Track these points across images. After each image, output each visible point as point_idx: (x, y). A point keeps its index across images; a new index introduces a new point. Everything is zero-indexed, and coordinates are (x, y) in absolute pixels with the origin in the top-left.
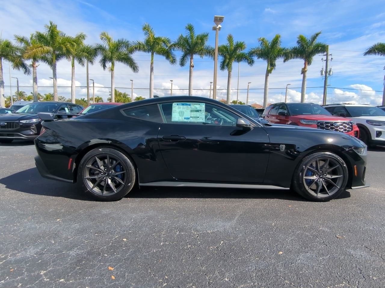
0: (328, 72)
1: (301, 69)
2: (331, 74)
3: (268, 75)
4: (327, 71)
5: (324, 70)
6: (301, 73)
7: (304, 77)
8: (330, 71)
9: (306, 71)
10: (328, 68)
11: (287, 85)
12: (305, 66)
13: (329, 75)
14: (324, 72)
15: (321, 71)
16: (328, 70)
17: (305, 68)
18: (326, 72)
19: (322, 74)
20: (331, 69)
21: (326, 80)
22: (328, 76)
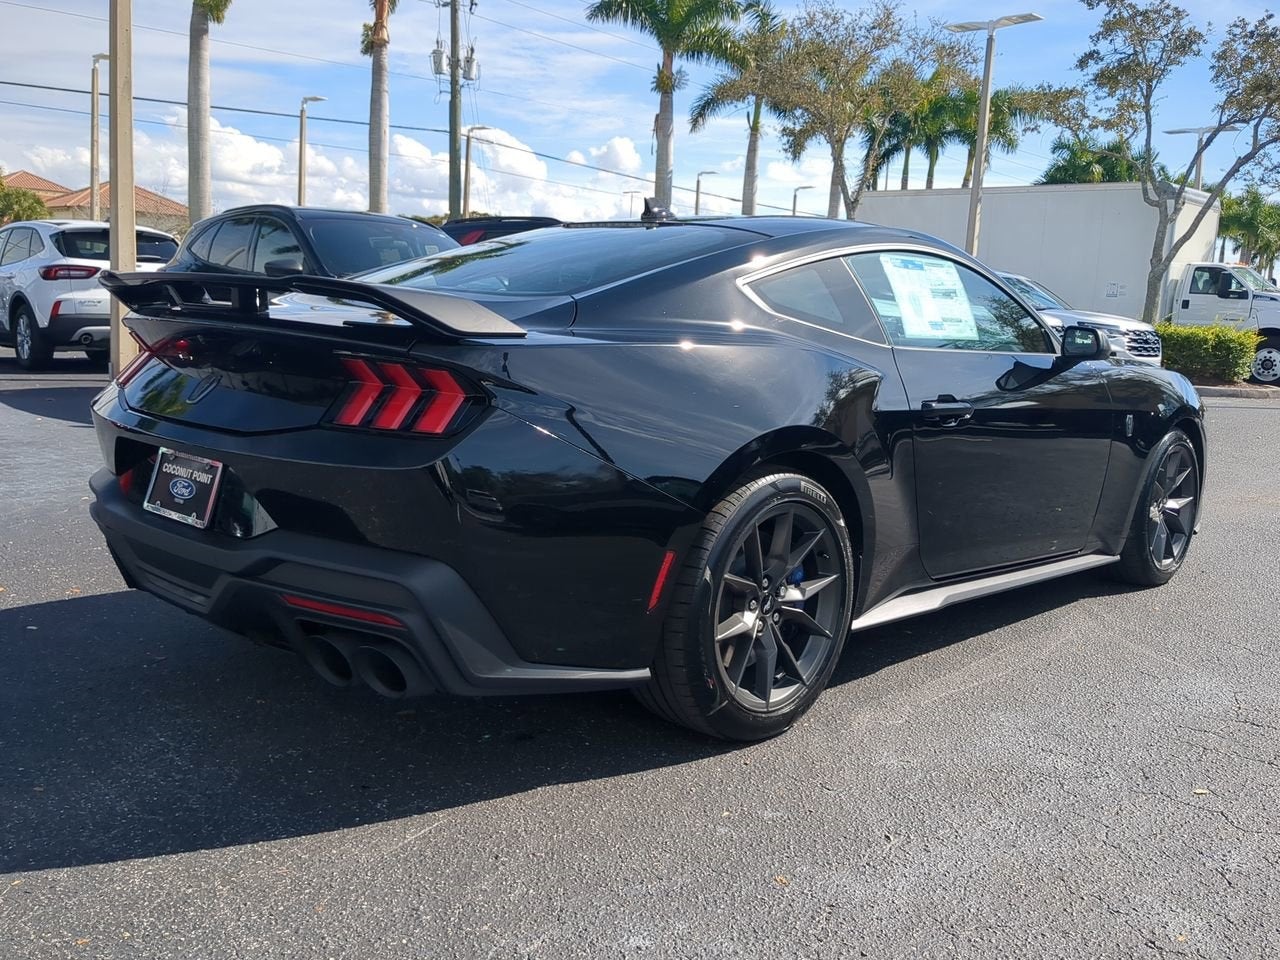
0: (462, 64)
1: (361, 30)
2: (473, 76)
3: (206, 31)
4: (459, 60)
5: (447, 51)
6: (360, 47)
7: (378, 70)
8: (469, 61)
9: (383, 43)
10: (460, 43)
11: (306, 100)
12: (379, 16)
13: (467, 77)
14: (445, 62)
15: (434, 52)
16: (462, 54)
17: (379, 25)
18: (454, 63)
19: (438, 71)
20: (472, 50)
21: (458, 100)
22: (461, 81)
